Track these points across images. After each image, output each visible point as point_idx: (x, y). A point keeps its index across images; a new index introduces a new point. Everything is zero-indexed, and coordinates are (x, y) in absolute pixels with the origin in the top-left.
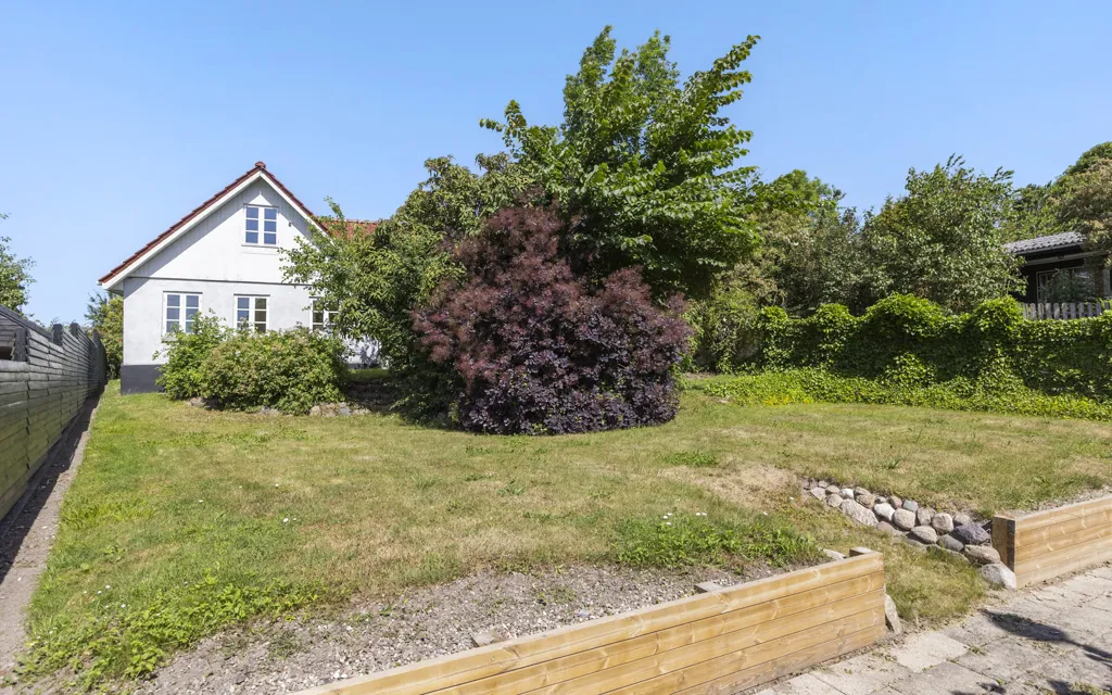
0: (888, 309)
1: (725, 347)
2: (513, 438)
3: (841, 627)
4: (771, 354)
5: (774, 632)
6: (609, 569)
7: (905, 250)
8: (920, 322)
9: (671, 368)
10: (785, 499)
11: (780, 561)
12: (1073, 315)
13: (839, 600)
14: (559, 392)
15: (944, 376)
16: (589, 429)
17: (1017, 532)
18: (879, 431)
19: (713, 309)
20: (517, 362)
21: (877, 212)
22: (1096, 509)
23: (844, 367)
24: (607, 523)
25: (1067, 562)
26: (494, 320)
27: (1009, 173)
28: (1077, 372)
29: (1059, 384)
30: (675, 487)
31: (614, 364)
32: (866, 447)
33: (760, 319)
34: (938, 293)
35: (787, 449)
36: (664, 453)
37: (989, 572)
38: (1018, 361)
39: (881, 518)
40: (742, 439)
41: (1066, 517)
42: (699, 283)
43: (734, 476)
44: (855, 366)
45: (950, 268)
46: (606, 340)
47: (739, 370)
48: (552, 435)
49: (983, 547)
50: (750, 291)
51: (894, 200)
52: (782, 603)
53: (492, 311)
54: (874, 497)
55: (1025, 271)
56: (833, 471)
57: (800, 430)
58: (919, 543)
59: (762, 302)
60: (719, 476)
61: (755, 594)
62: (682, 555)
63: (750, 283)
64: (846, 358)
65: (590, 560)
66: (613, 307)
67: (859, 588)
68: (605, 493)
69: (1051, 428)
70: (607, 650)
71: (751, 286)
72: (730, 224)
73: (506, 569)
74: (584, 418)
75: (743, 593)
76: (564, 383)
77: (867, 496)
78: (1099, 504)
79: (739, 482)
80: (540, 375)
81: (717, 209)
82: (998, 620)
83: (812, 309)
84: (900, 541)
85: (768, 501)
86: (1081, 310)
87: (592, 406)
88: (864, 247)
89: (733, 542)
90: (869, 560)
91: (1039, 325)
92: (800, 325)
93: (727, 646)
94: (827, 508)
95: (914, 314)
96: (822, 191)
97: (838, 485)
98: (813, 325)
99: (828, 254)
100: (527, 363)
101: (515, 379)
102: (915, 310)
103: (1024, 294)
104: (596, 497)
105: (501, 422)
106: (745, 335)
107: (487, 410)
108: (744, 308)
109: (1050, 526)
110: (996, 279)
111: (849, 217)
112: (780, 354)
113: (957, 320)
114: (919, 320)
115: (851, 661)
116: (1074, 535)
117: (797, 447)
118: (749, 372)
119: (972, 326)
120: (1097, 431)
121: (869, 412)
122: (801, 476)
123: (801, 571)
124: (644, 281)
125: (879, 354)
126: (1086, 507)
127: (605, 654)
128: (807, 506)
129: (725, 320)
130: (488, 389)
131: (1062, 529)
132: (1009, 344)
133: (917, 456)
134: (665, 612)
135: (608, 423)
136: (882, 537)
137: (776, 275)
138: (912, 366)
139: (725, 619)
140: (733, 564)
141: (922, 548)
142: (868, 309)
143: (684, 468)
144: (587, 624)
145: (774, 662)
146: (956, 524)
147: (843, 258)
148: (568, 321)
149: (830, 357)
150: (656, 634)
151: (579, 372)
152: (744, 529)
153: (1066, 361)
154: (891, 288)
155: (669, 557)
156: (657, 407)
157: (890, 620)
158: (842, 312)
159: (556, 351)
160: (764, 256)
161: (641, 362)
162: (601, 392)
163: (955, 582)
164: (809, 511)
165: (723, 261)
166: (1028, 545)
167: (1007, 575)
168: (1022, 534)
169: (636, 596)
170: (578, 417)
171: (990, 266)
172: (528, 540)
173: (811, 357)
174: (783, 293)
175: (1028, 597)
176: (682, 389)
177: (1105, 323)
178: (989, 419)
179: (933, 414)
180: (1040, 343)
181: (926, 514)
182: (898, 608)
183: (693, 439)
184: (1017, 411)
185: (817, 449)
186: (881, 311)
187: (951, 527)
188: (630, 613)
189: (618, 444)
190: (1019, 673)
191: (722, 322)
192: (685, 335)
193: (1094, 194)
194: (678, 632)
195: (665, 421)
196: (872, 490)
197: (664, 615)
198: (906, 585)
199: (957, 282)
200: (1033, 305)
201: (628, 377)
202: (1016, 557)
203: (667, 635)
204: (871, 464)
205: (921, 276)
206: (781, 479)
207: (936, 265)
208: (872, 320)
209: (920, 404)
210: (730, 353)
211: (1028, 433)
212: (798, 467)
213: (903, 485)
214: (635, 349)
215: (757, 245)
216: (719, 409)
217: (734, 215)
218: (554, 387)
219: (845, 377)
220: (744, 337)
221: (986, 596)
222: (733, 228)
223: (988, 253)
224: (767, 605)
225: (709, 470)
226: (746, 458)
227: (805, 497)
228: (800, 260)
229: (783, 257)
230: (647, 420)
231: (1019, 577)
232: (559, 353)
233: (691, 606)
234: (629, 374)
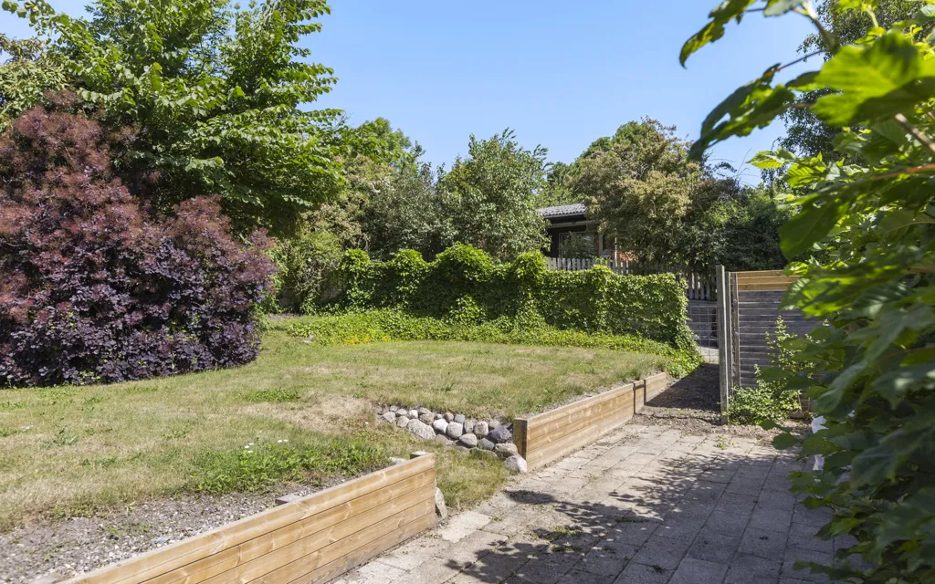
0: (453, 256)
1: (310, 288)
2: (52, 390)
3: (401, 519)
4: (354, 295)
5: (347, 530)
6: (187, 500)
7: (467, 206)
8: (476, 269)
9: (252, 308)
10: (361, 425)
11: (354, 470)
12: (579, 268)
13: (401, 496)
14: (117, 334)
15: (492, 315)
16: (156, 374)
17: (528, 429)
18: (441, 362)
19: (298, 248)
20: (57, 298)
21: (448, 169)
22: (577, 409)
23: (417, 308)
24: (183, 460)
25: (559, 449)
26: (25, 245)
27: (544, 150)
28: (578, 311)
29: (566, 321)
30: (255, 422)
31: (187, 301)
32: (430, 374)
33: (344, 260)
34: (491, 246)
35: (364, 381)
36: (245, 393)
37: (510, 462)
38: (542, 303)
39: (438, 431)
40: (325, 375)
41: (559, 415)
42: (283, 220)
43: (315, 408)
44: (426, 307)
45: (500, 225)
46: (179, 275)
47: (323, 311)
48: (107, 383)
49: (507, 444)
50: (335, 232)
51: (462, 161)
52: (353, 504)
53: (21, 234)
54: (433, 414)
55: (550, 232)
56: (402, 396)
57: (377, 364)
58: (464, 448)
59: (347, 244)
60: (301, 409)
61: (331, 498)
62: (264, 476)
63: (336, 225)
64: (419, 299)
65: (167, 493)
66: (186, 238)
67: (416, 484)
68: (180, 432)
69: (559, 354)
70: (187, 570)
71: (337, 228)
72: (316, 163)
73: (64, 515)
74: (149, 362)
75: (320, 499)
76: (124, 323)
77: (429, 414)
78: (578, 405)
79: (320, 413)
80: (92, 313)
81: (302, 146)
82: (514, 496)
83: (393, 254)
84: (450, 448)
85: (346, 427)
86: (584, 265)
87: (160, 348)
88: (437, 200)
89: (312, 459)
90: (424, 460)
91: (555, 274)
92: (380, 268)
93: (305, 549)
94: (396, 429)
95: (472, 261)
96: (405, 143)
97: (406, 407)
98: (392, 269)
99: (406, 204)
100: (73, 299)
101: (56, 318)
102: (473, 258)
103: (549, 249)
104: (169, 438)
105: (34, 371)
106: (330, 275)
107: (13, 358)
108: (329, 249)
109: (550, 423)
110: (530, 236)
111: (425, 172)
112: (363, 295)
113: (502, 268)
114: (475, 267)
115: (409, 545)
116: (564, 429)
117: (374, 378)
118: (333, 313)
119: (512, 273)
120: (586, 355)
121: (435, 347)
122: (376, 403)
123: (370, 475)
124: (223, 212)
125: (446, 296)
126: (572, 407)
127: (185, 574)
128: (379, 429)
129: (310, 260)
130: (14, 331)
131: (557, 425)
132: (536, 289)
133: (467, 379)
134: (247, 525)
135: (179, 367)
136: (437, 447)
137: (360, 219)
138: (470, 306)
139: (303, 525)
140: (312, 478)
141: (466, 452)
142: (437, 255)
143: (266, 404)
144: (167, 547)
145: (345, 556)
146: (490, 428)
147: (418, 208)
148: (130, 252)
149: (406, 298)
150: (239, 546)
151: (143, 311)
152: (322, 449)
153: (570, 302)
154: (456, 238)
155: (251, 480)
156: (237, 347)
157: (439, 507)
158: (417, 258)
159: (113, 285)
160: (350, 200)
161: (219, 300)
162: (171, 333)
163: (488, 474)
164: (382, 433)
165: (308, 200)
166: (535, 439)
167: (521, 463)
168: (533, 430)
169: (219, 517)
170: (142, 362)
171: (527, 225)
172: (90, 485)
173: (390, 298)
174: (367, 237)
175: (534, 477)
176: (265, 329)
177: (594, 274)
178: (521, 349)
179: (483, 346)
180: (555, 289)
181: (470, 424)
182: (445, 498)
183: (275, 378)
184: (540, 343)
185: (391, 379)
186: (447, 258)
187: (487, 432)
188: (212, 531)
189: (192, 387)
190: (521, 528)
191: (307, 262)
192: (269, 273)
193: (593, 176)
194: (259, 543)
195: (245, 363)
196: (432, 409)
197: (246, 528)
198: (454, 481)
199: (505, 236)
200: (554, 259)
201: (204, 316)
202: (527, 448)
203: (249, 547)
204: (432, 389)
205: (479, 230)
206: (359, 407)
207: (490, 221)
208: (440, 265)
209: (474, 339)
210: (315, 294)
211: (545, 358)
212: (373, 395)
213: (455, 402)
214: (213, 285)
215: (343, 187)
216: (302, 349)
217: (321, 155)
218: (111, 328)
219: (418, 317)
220: (329, 278)
221: (507, 481)
222: (318, 167)
223: (526, 215)
224: (341, 507)
225: (292, 404)
226: (327, 391)
227: (378, 422)
228: (382, 207)
229: (367, 202)
230: (225, 362)
231: (529, 464)
232: (119, 288)
233: (272, 517)
234: (205, 313)
